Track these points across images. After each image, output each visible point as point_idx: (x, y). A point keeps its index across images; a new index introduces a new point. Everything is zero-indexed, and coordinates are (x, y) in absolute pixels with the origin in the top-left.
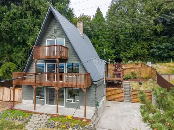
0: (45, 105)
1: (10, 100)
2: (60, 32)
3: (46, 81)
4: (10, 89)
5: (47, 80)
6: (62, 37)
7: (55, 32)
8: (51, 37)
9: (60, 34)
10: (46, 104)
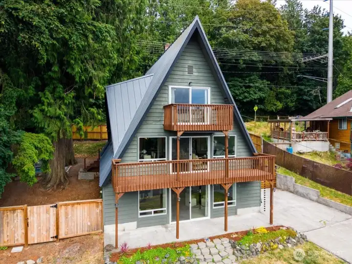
0: (169, 223)
1: (57, 237)
2: (200, 74)
3: (171, 173)
4: (56, 206)
5: (173, 171)
6: (205, 85)
7: (190, 72)
8: (179, 81)
9: (201, 78)
10: (171, 223)
